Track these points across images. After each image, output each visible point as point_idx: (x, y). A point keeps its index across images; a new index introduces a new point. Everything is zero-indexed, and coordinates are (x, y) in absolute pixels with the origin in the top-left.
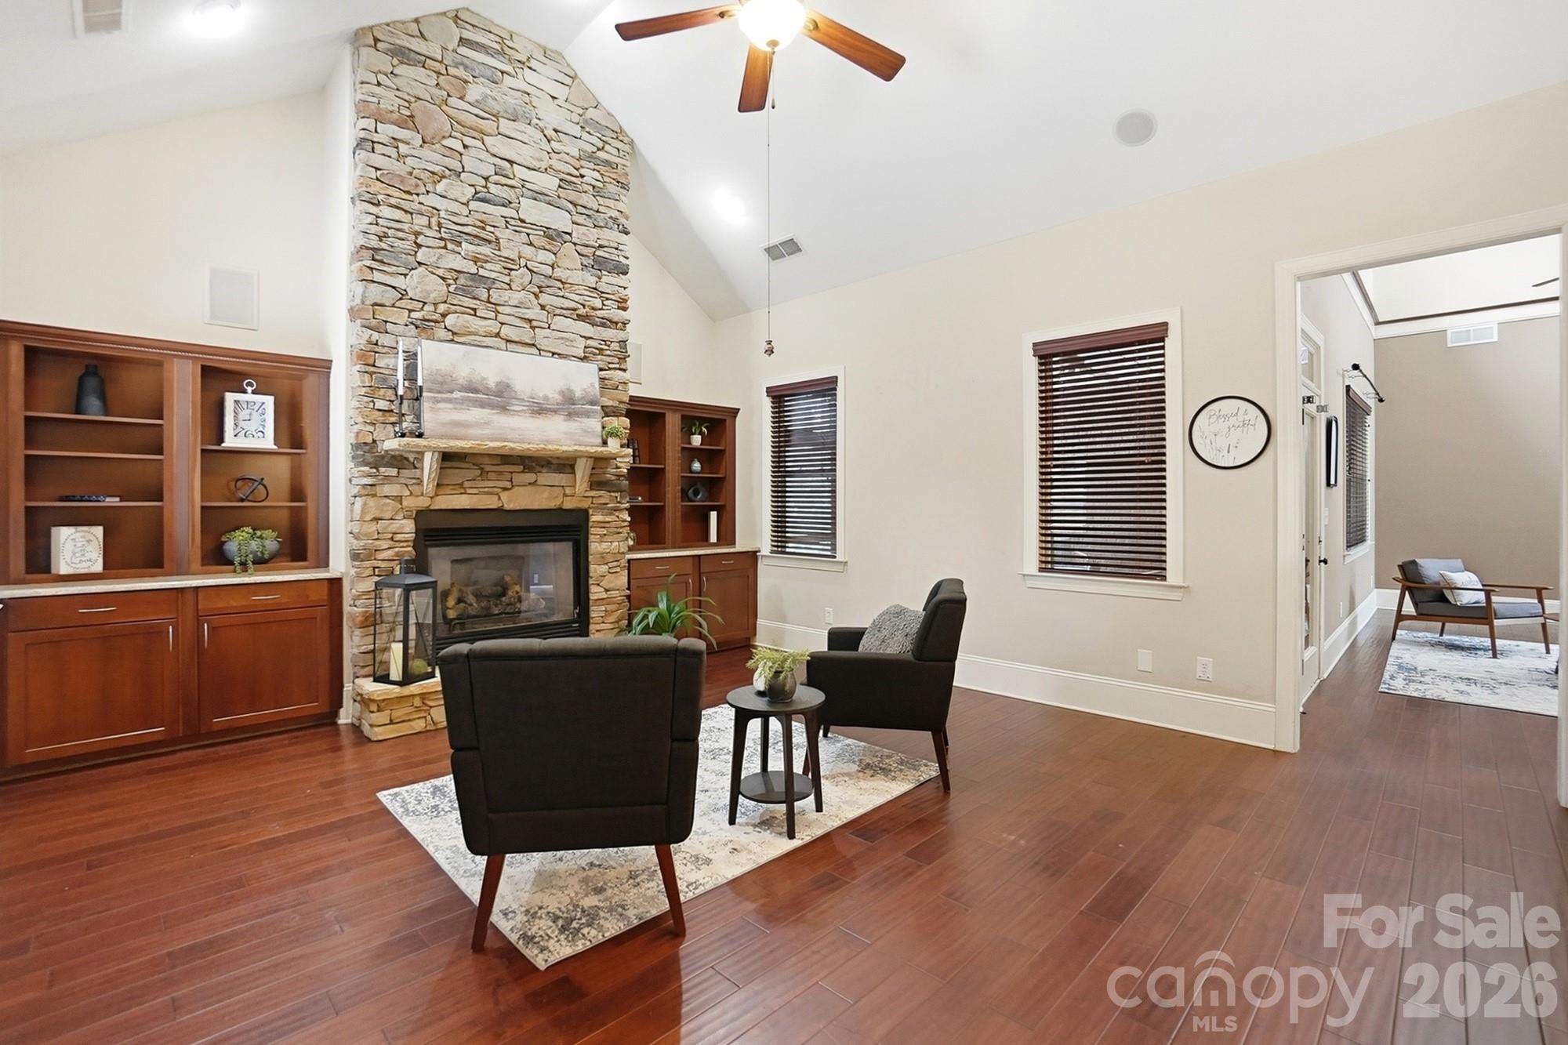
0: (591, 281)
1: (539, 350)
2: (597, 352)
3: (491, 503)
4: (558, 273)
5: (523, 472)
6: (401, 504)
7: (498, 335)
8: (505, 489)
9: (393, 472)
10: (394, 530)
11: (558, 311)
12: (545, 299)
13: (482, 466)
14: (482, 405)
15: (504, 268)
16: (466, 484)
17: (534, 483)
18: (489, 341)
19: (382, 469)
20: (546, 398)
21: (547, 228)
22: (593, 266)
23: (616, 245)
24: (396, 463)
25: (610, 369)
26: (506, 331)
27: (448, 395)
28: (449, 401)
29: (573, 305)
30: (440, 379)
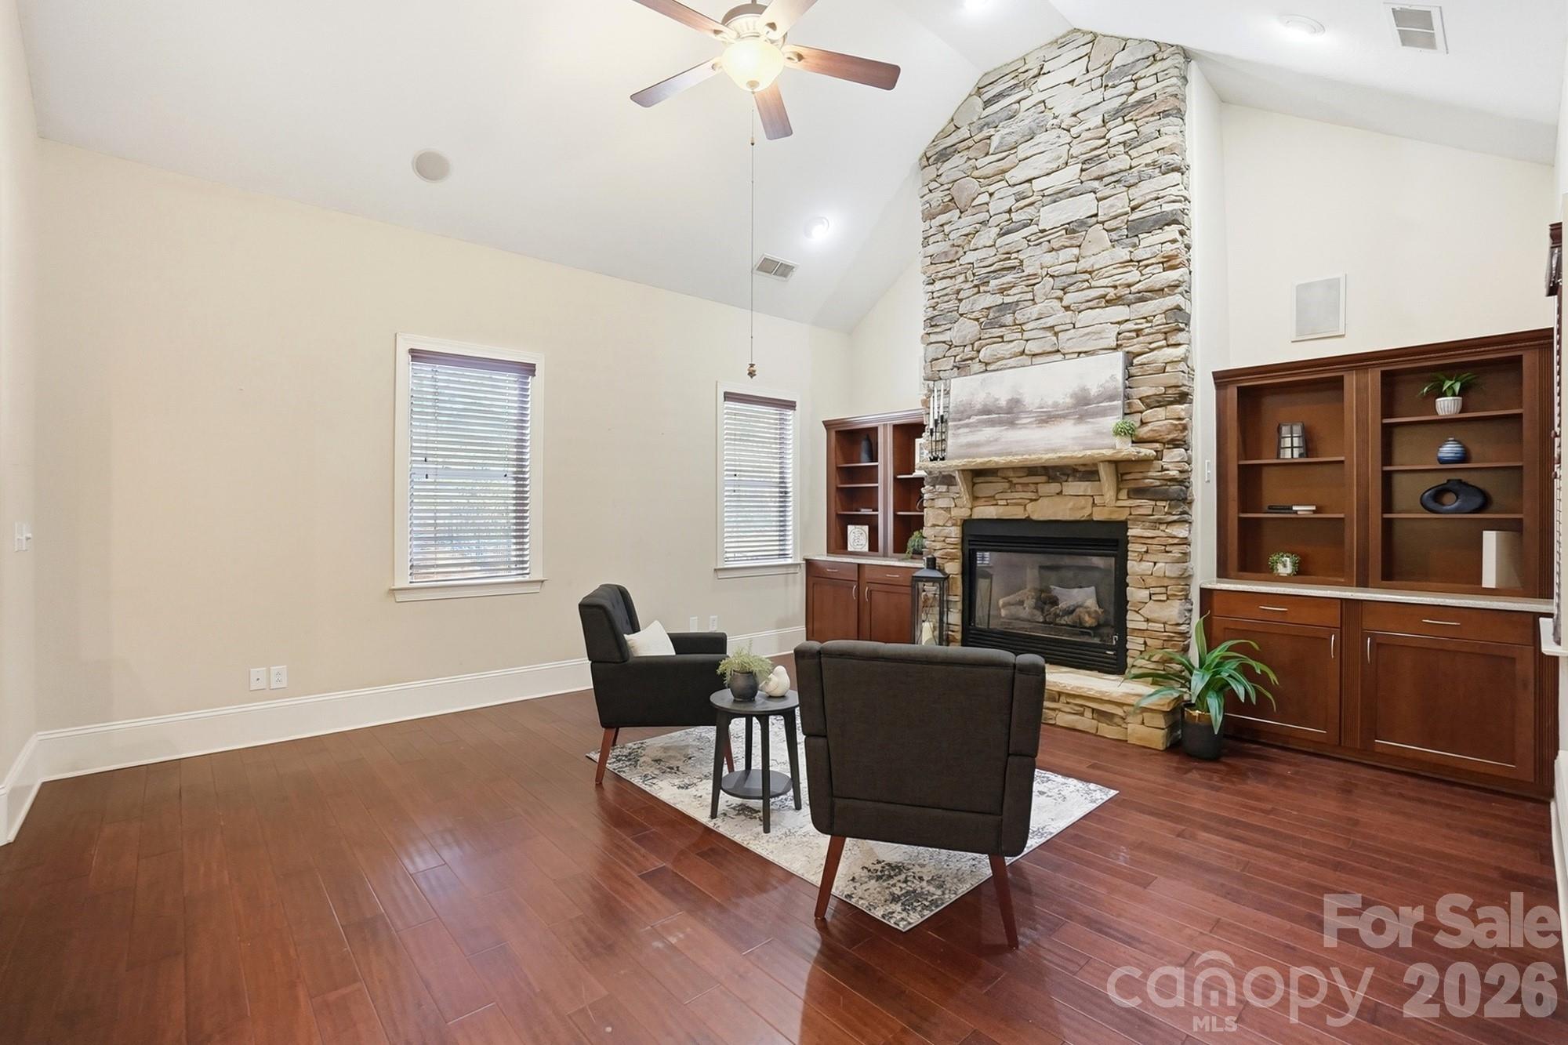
0: (1123, 254)
1: (1064, 354)
2: (1134, 334)
3: (1017, 513)
4: (1084, 264)
5: (1048, 482)
6: (950, 513)
7: (1023, 353)
8: (1032, 500)
9: (943, 488)
10: (945, 535)
11: (1083, 307)
12: (1069, 299)
13: (1010, 479)
14: (992, 423)
15: (1027, 286)
16: (997, 497)
17: (1060, 493)
18: (1012, 362)
19: (937, 487)
20: (1056, 405)
21: (1068, 224)
22: (1127, 236)
23: (1154, 195)
24: (946, 481)
25: (1152, 350)
26: (1032, 347)
27: (967, 421)
28: (967, 426)
29: (1102, 291)
30: (962, 409)
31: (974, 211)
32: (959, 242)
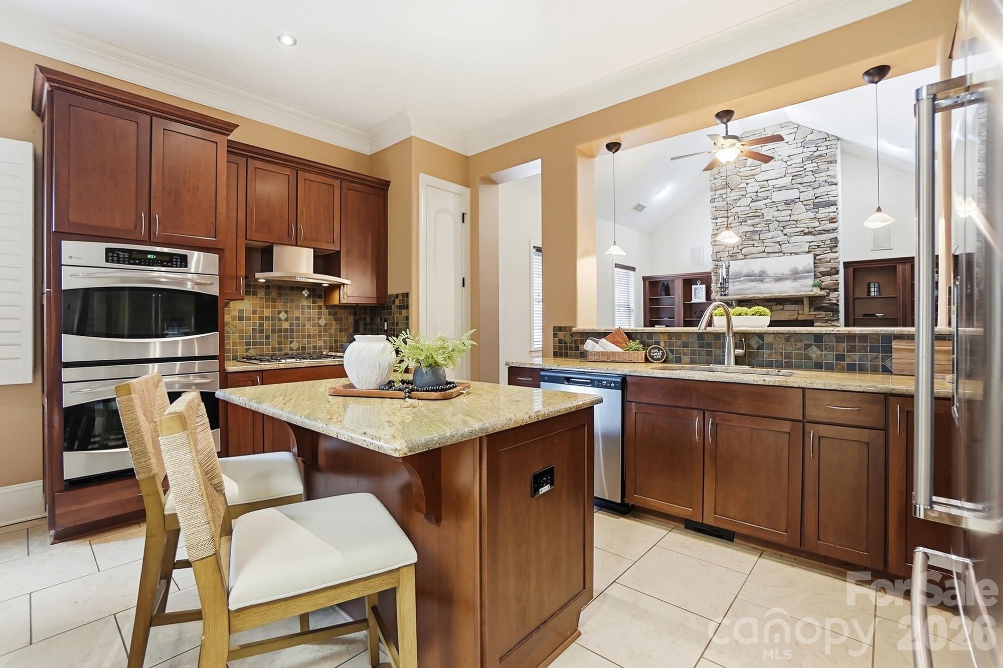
0: (812, 215)
1: (784, 253)
2: (816, 247)
4: (793, 218)
5: (777, 305)
7: (764, 252)
11: (793, 235)
12: (785, 231)
14: (752, 281)
15: (766, 224)
17: (783, 309)
18: (759, 255)
20: (782, 274)
21: (786, 200)
22: (813, 208)
23: (826, 193)
25: (824, 254)
26: (768, 250)
27: (739, 279)
28: (739, 281)
29: (802, 229)
30: (736, 274)
31: (739, 190)
32: (731, 203)
